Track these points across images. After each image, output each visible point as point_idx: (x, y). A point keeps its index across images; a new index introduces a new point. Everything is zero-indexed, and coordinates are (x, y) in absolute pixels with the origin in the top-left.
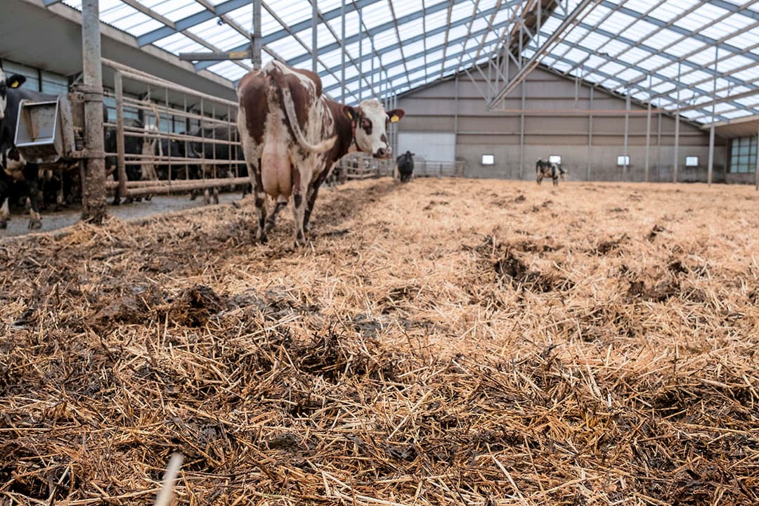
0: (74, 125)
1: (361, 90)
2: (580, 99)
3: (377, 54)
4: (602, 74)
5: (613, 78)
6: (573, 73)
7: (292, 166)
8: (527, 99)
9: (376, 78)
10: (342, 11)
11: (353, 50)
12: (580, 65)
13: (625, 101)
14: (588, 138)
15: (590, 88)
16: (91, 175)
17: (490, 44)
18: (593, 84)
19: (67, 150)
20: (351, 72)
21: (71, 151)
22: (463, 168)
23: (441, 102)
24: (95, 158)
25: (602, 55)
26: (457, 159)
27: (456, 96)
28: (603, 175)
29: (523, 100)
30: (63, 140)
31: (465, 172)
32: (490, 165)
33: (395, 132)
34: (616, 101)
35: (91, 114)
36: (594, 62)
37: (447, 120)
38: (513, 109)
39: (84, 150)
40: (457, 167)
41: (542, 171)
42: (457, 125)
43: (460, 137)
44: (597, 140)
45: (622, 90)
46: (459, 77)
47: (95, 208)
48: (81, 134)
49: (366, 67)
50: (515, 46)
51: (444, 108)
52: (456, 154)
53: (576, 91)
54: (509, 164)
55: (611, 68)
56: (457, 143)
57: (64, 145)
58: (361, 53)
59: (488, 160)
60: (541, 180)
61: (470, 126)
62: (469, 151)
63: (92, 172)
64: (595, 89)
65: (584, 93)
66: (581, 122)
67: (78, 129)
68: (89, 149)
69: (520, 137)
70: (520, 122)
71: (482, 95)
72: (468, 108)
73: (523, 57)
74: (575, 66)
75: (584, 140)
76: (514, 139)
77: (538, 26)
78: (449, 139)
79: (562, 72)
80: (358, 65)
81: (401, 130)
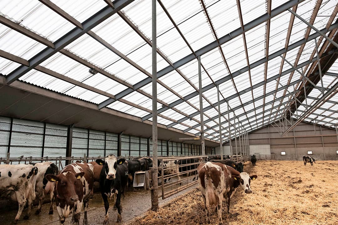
0: (150, 179)
1: (236, 133)
2: (316, 130)
3: (240, 122)
4: (324, 122)
5: (329, 123)
6: (313, 122)
7: (216, 195)
8: (295, 132)
9: (241, 129)
10: (228, 112)
11: (232, 122)
12: (315, 119)
13: (335, 130)
14: (322, 144)
15: (320, 126)
16: (154, 195)
17: (279, 115)
18: (321, 125)
19: (147, 188)
20: (232, 128)
21: (148, 188)
22: (274, 157)
23: (264, 134)
24: (155, 190)
25: (323, 116)
26: (272, 153)
27: (269, 132)
28: (331, 158)
29: (294, 132)
30: (146, 184)
31: (275, 158)
32: (284, 155)
33: (248, 145)
34: (331, 130)
35: (154, 176)
36: (320, 118)
37: (266, 140)
38: (291, 135)
39: (152, 187)
40: (272, 156)
41: (306, 160)
42: (270, 142)
43: (271, 146)
44: (326, 145)
45: (333, 127)
46: (269, 126)
47: (155, 206)
48: (151, 181)
49: (237, 126)
50: (288, 114)
51: (265, 136)
52: (271, 151)
53: (314, 128)
54: (292, 155)
55: (327, 120)
56: (271, 148)
57: (146, 186)
58: (235, 122)
59: (283, 153)
60: (306, 163)
61: (274, 142)
62: (276, 151)
63: (154, 194)
64: (322, 127)
65: (318, 128)
66: (319, 139)
67: (150, 180)
68: (153, 187)
69: (294, 145)
70: (294, 140)
71: (278, 131)
72: (274, 136)
73: (292, 118)
74: (313, 120)
75: (321, 145)
76: (293, 146)
77: (296, 108)
78: (268, 147)
79: (308, 122)
80: (234, 126)
81: (250, 144)
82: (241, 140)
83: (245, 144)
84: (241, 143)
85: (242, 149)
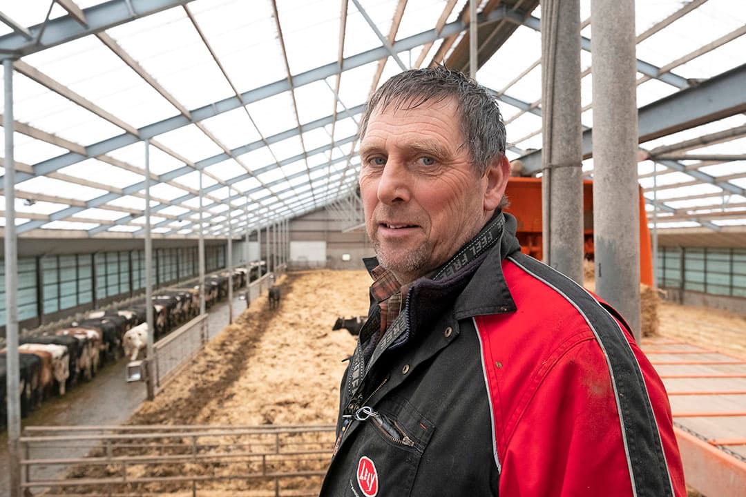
22: (331, 264)
23: (316, 222)
26: (328, 257)
27: (326, 219)
31: (333, 266)
32: (347, 261)
33: (287, 241)
37: (321, 233)
40: (327, 263)
42: (330, 237)
43: (329, 244)
46: (326, 206)
51: (320, 226)
52: (327, 255)
56: (327, 247)
59: (346, 257)
62: (335, 253)
69: (365, 244)
71: (341, 218)
72: (334, 226)
76: (362, 245)
78: (323, 245)
81: (292, 239)
82: (277, 231)
83: (284, 238)
84: (277, 237)
85: (277, 249)
